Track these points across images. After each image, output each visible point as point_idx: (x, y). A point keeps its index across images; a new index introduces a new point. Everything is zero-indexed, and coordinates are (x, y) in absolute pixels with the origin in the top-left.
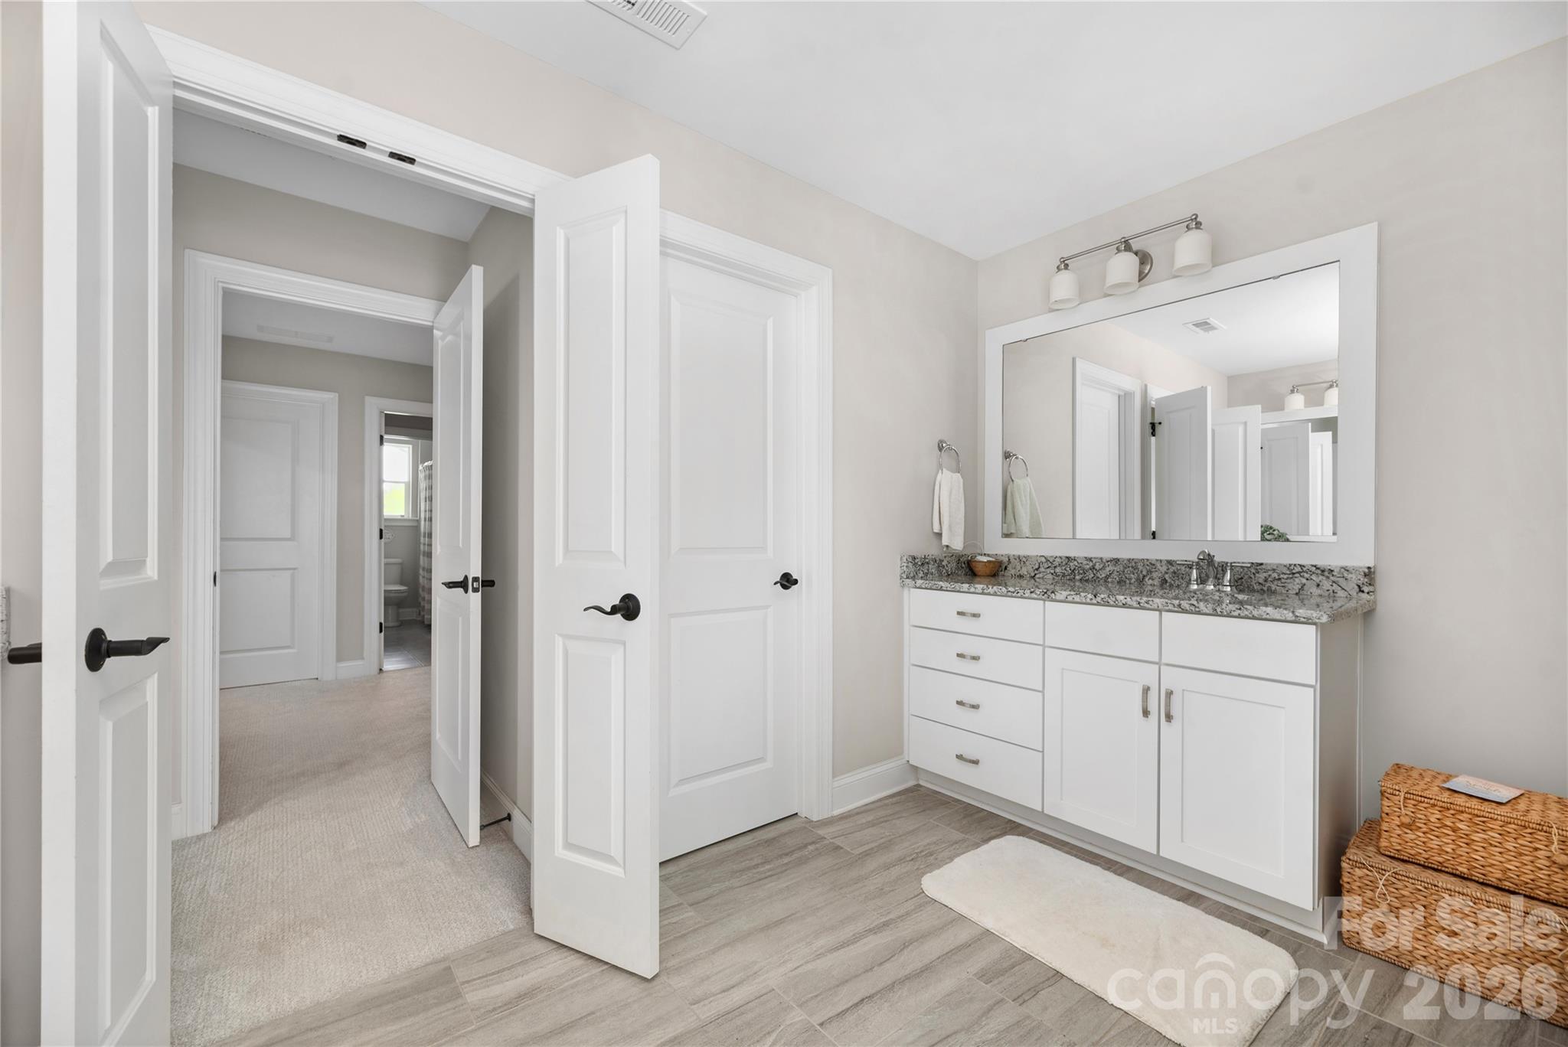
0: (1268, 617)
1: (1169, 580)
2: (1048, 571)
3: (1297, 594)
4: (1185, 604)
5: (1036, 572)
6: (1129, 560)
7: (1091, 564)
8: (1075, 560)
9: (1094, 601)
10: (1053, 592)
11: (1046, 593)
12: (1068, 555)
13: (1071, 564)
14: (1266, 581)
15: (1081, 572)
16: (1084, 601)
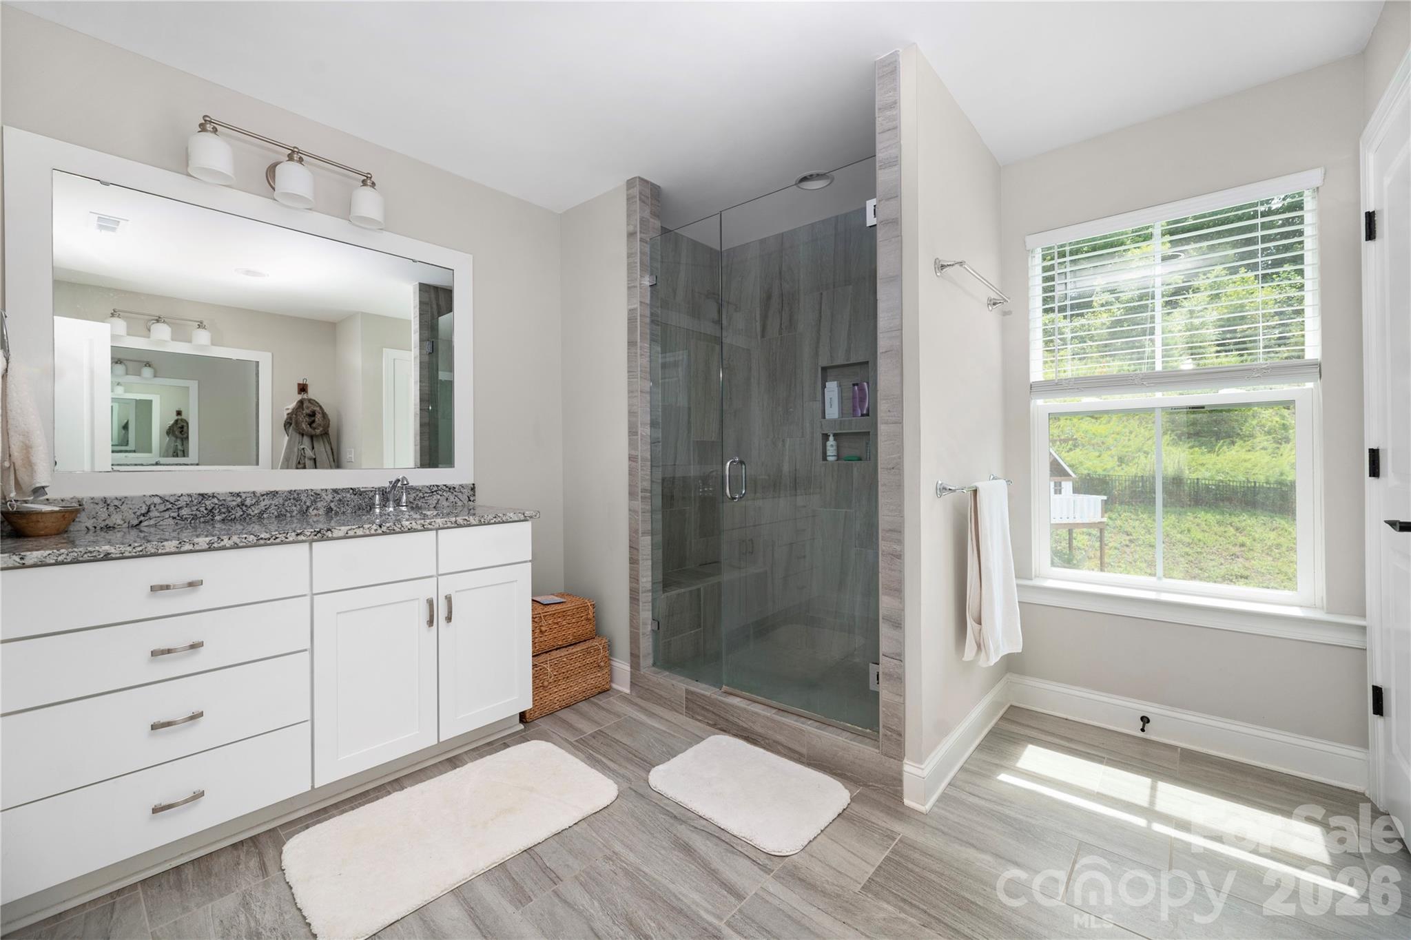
0: (511, 520)
1: (335, 509)
2: (167, 515)
3: (434, 507)
4: (460, 520)
5: (142, 518)
6: (290, 492)
7: (239, 500)
8: (213, 497)
9: (380, 531)
10: (328, 530)
11: (319, 532)
12: (202, 492)
13: (208, 503)
14: (415, 500)
15: (223, 510)
16: (368, 533)
